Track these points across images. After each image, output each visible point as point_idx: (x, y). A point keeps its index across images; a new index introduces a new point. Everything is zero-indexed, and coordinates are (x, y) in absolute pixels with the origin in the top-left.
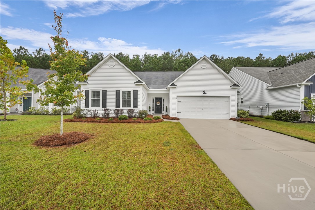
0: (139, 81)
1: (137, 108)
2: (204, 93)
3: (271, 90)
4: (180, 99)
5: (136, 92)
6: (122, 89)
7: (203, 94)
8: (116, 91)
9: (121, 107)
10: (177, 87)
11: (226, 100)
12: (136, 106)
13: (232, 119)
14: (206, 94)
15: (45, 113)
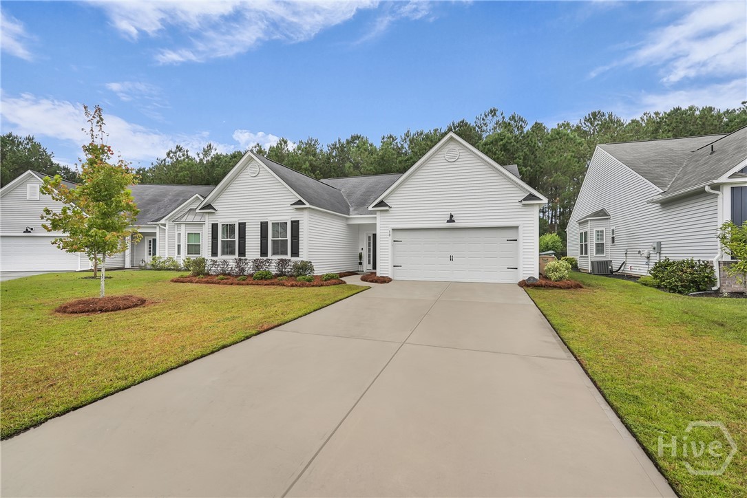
0: (300, 202)
1: (298, 256)
2: (451, 220)
3: (667, 204)
4: (399, 236)
5: (295, 225)
6: (271, 220)
7: (448, 222)
8: (262, 223)
9: (270, 256)
10: (392, 209)
11: (510, 234)
12: (295, 253)
13: (526, 284)
14: (454, 221)
15: (172, 267)
